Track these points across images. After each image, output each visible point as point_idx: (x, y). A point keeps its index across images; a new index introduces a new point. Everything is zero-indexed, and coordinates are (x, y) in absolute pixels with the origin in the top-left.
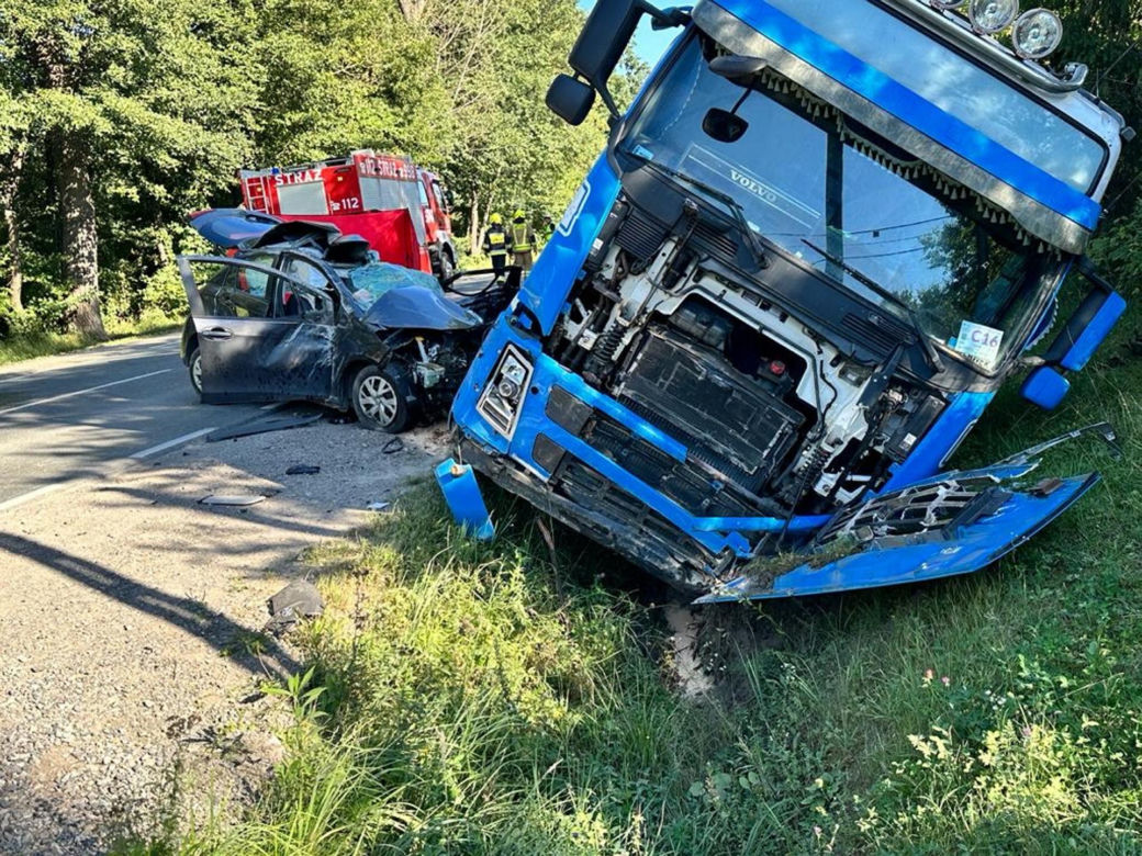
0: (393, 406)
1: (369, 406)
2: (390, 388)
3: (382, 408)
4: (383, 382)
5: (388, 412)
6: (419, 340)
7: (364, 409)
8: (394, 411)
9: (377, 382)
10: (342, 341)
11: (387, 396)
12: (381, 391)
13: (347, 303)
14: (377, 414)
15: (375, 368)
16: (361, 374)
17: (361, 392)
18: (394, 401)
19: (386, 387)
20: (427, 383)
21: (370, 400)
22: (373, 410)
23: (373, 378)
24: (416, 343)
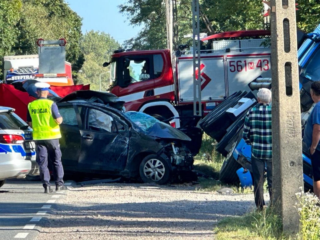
0: (163, 172)
1: (148, 173)
2: (162, 164)
3: (157, 173)
4: (158, 161)
5: (160, 175)
6: (173, 144)
7: (145, 174)
8: (163, 174)
9: (155, 162)
10: (133, 144)
11: (160, 167)
12: (157, 165)
13: (136, 128)
14: (154, 176)
15: (155, 155)
16: (146, 158)
17: (145, 166)
18: (164, 170)
19: (160, 163)
20: (177, 163)
21: (150, 170)
22: (151, 174)
23: (153, 160)
24: (171, 146)
